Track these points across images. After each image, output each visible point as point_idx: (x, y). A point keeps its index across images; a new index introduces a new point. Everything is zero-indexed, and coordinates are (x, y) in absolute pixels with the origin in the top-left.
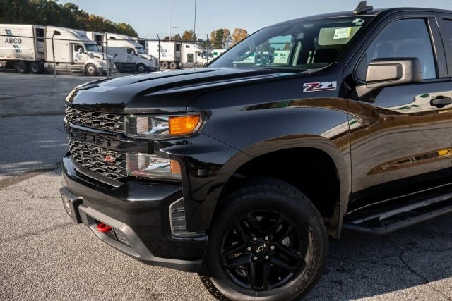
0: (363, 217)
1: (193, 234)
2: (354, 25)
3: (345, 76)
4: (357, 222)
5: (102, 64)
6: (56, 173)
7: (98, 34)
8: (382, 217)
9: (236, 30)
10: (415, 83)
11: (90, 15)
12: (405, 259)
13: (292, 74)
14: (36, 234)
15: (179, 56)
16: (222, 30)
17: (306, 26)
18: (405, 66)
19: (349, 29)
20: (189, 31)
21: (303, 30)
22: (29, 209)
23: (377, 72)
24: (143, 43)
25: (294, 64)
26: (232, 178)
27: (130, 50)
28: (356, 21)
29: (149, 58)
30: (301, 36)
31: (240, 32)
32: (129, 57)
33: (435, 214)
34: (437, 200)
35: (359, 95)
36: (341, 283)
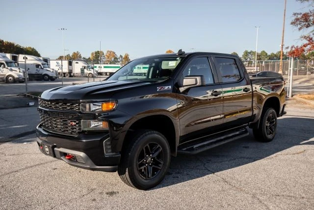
0: (186, 147)
1: (114, 153)
2: (177, 60)
3: (175, 83)
4: (184, 149)
5: (19, 75)
6: (13, 142)
7: (15, 55)
8: (195, 147)
9: (108, 51)
10: (203, 86)
11: (4, 41)
12: (206, 166)
13: (149, 83)
14: (17, 171)
15: (71, 69)
16: (98, 52)
17: (156, 60)
18: (198, 79)
19: (175, 62)
20: (76, 52)
21: (155, 62)
22: (6, 161)
23: (187, 82)
24: (46, 60)
25: (150, 77)
26: (128, 131)
27: (38, 66)
28: (178, 58)
29: (52, 71)
30: (154, 65)
31: (110, 53)
32: (37, 70)
33: (217, 145)
34: (219, 139)
35: (181, 91)
36: (178, 177)
